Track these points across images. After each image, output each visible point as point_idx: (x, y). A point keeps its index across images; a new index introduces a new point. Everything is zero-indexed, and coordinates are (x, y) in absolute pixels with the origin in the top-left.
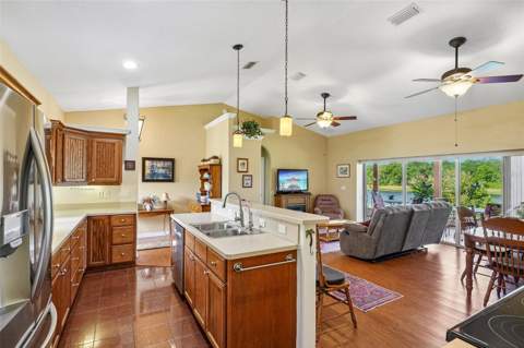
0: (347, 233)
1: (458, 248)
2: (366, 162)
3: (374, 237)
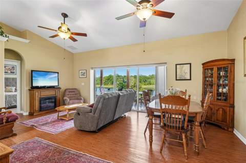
0: (79, 114)
1: (138, 112)
2: (95, 69)
3: (96, 115)
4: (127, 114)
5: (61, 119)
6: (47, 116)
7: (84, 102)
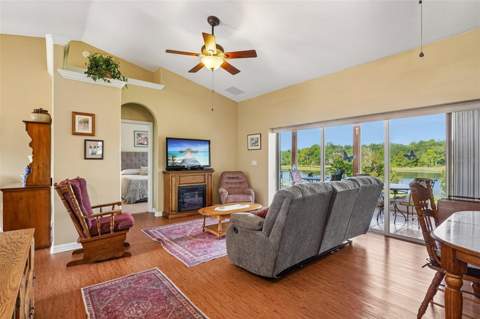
0: (235, 230)
1: (388, 237)
2: (280, 131)
3: (272, 240)
4: (355, 240)
5: (208, 234)
6: (188, 223)
7: (256, 202)
